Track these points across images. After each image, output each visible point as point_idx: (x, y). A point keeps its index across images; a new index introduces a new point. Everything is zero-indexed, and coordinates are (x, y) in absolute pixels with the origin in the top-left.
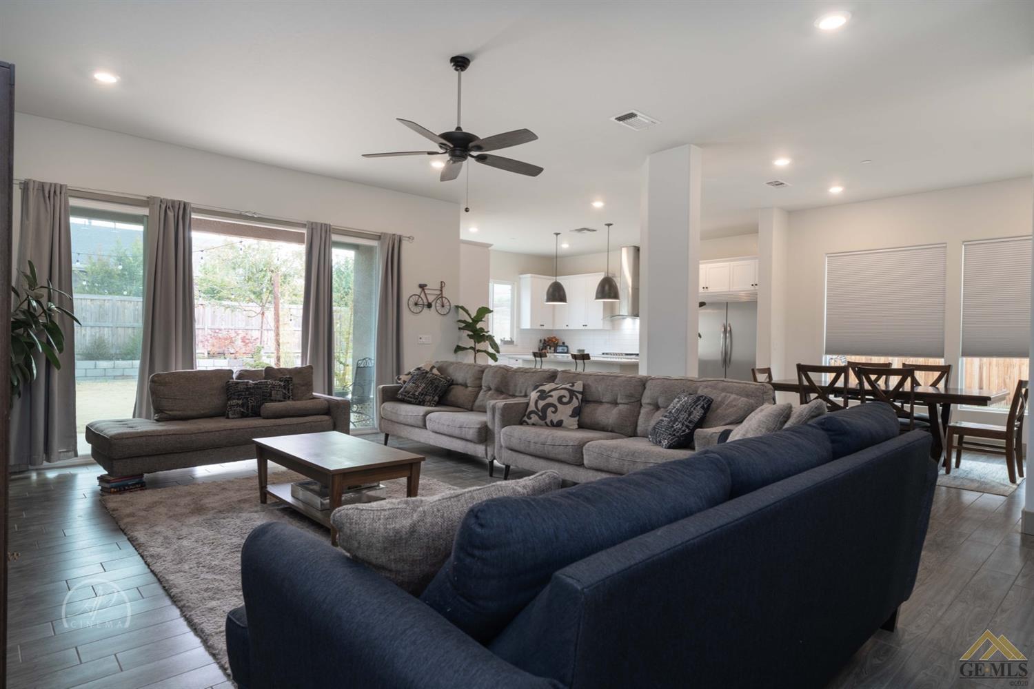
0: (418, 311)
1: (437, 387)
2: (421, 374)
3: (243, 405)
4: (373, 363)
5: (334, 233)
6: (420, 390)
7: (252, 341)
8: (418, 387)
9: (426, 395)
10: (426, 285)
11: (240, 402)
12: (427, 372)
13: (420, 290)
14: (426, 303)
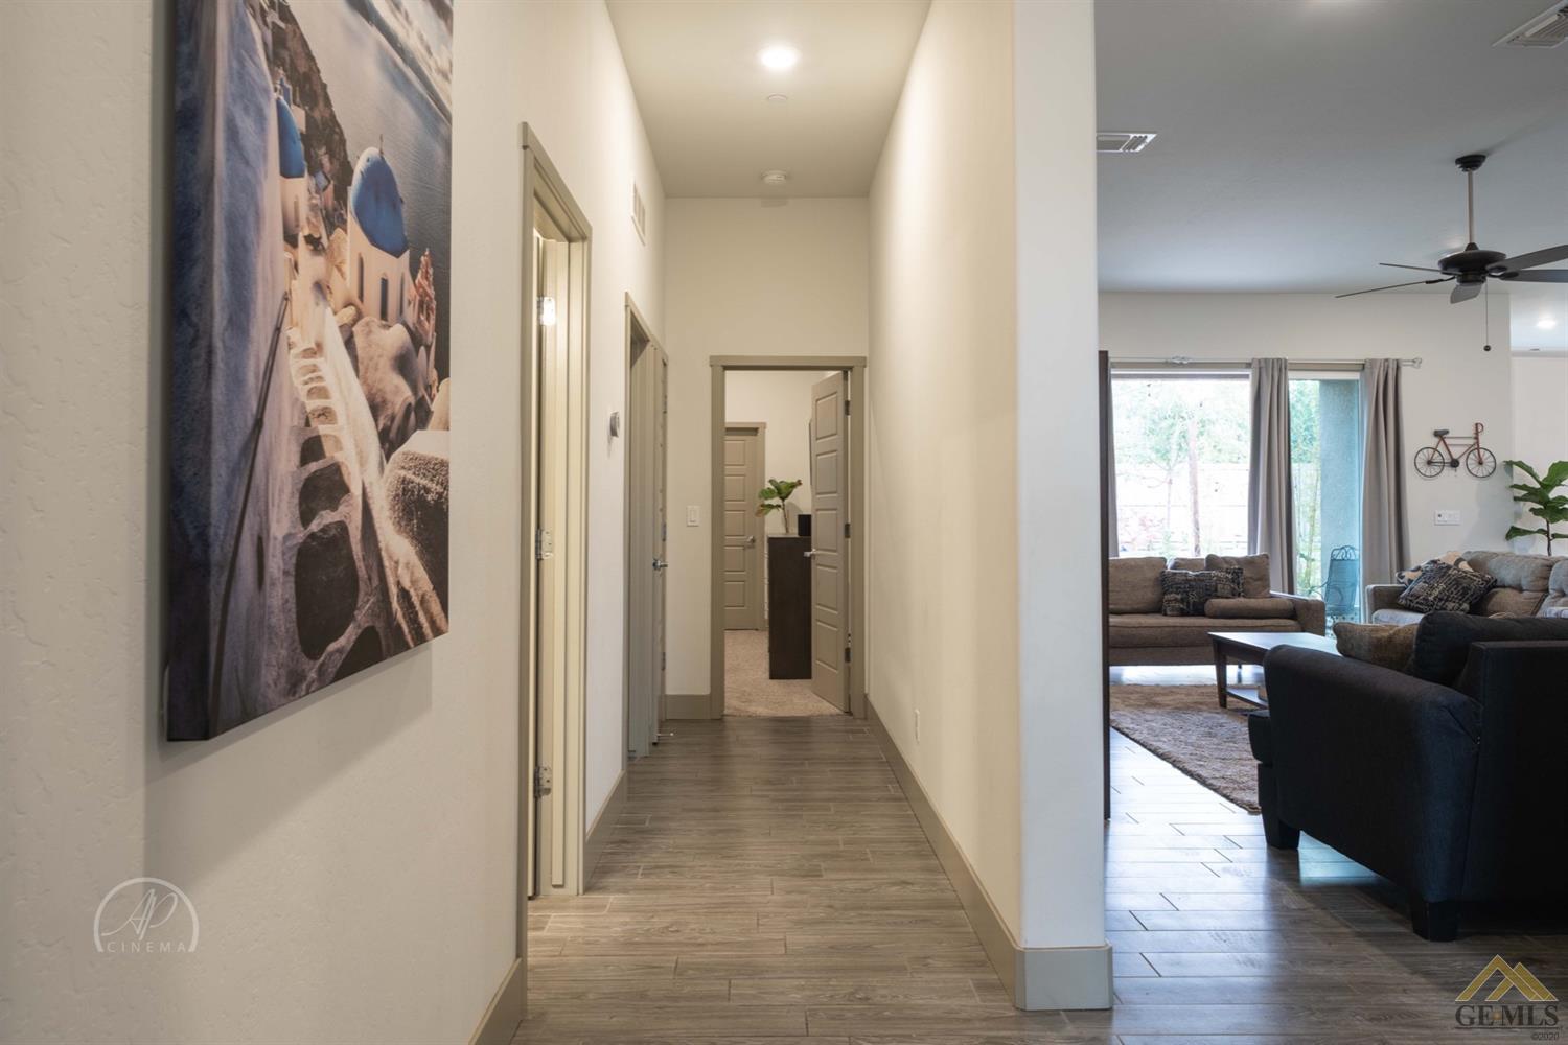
0: (1434, 473)
1: (1466, 590)
2: (1438, 570)
3: (1182, 601)
4: (1357, 554)
5: (1291, 370)
6: (1436, 592)
7: (1156, 522)
8: (1433, 588)
9: (1447, 600)
10: (1447, 432)
11: (1179, 597)
12: (1449, 567)
13: (1437, 440)
14: (1447, 459)
